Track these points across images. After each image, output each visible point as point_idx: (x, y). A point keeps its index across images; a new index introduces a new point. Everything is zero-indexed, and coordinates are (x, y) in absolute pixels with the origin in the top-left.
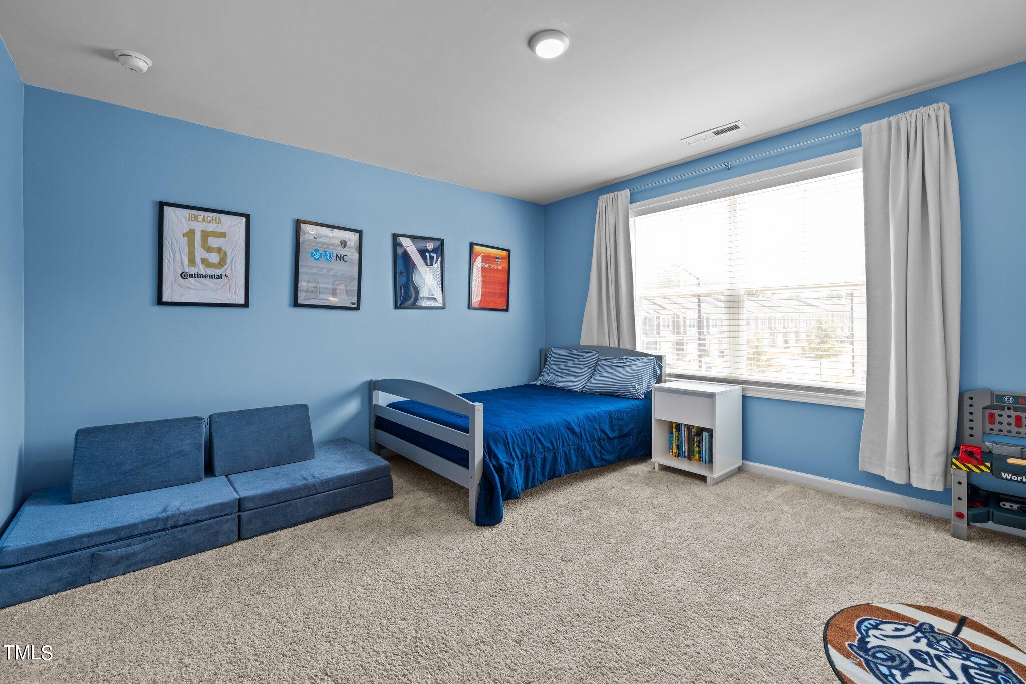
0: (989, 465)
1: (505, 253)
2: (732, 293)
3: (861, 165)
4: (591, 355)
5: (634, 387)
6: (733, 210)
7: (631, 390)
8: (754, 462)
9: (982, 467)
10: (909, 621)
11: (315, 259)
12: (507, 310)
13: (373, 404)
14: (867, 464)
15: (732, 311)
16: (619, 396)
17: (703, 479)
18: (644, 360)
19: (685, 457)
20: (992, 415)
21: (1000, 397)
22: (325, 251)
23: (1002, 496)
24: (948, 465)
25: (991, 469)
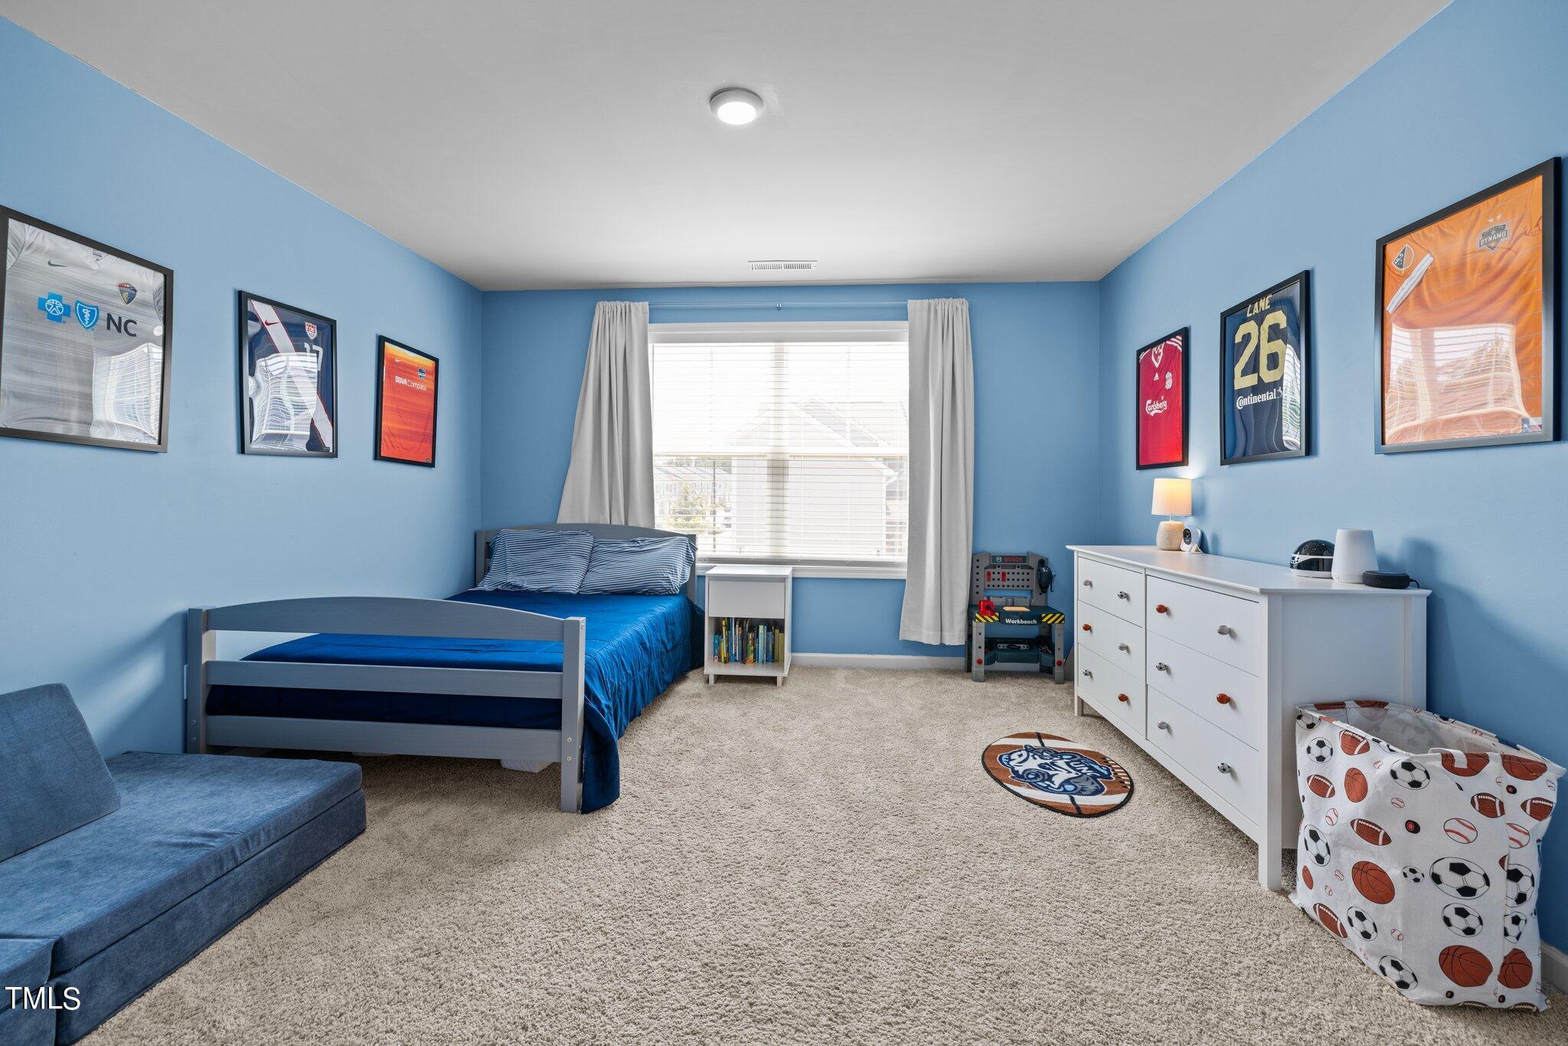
0: (998, 614)
1: (430, 363)
2: (776, 457)
3: (908, 339)
4: (582, 538)
5: (668, 580)
6: (779, 360)
7: (664, 583)
8: (799, 652)
9: (994, 617)
10: (1018, 748)
11: (51, 317)
12: (432, 465)
13: (204, 660)
14: (908, 633)
15: (776, 478)
16: (644, 594)
17: (772, 681)
18: (672, 541)
19: (736, 661)
20: (989, 574)
21: (994, 558)
22: (78, 302)
23: (998, 640)
24: (970, 618)
25: (999, 617)
